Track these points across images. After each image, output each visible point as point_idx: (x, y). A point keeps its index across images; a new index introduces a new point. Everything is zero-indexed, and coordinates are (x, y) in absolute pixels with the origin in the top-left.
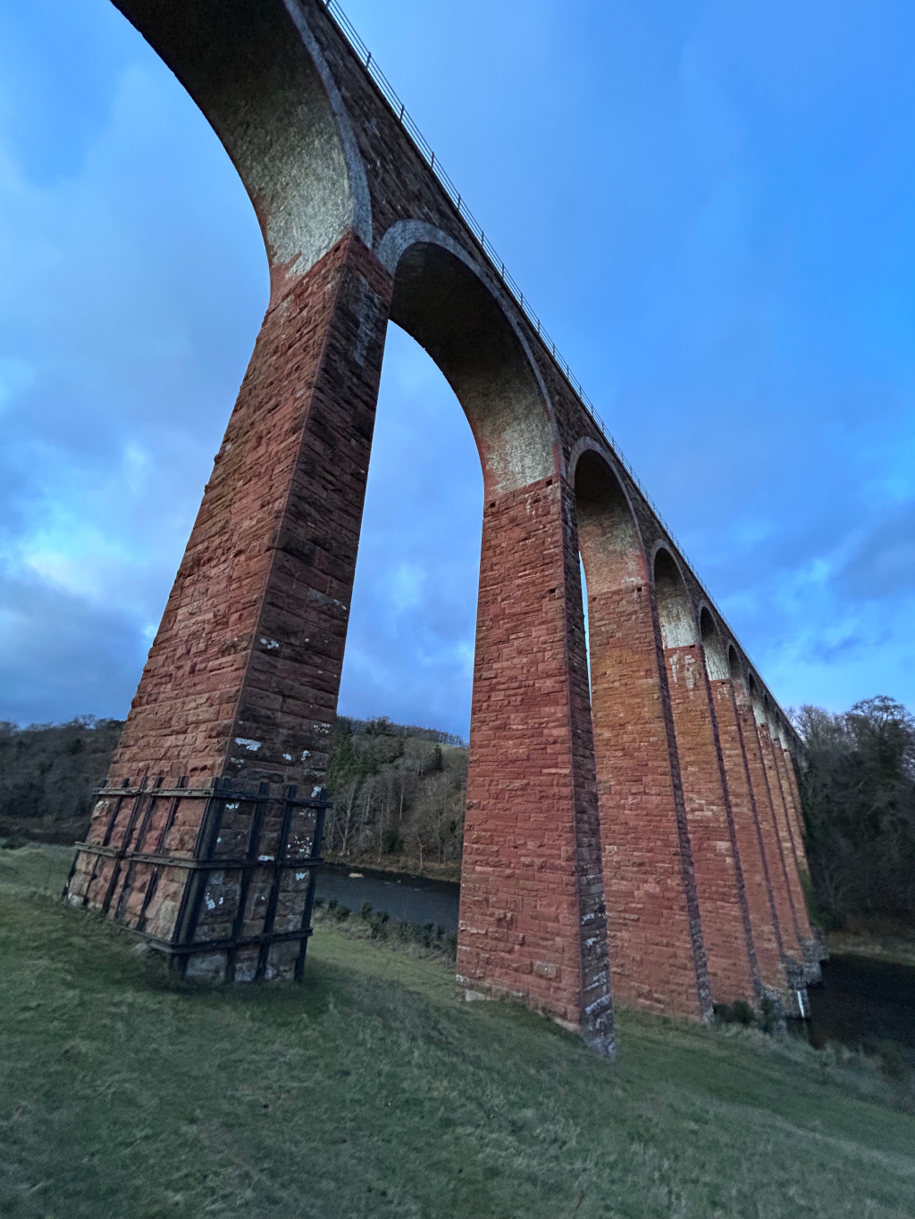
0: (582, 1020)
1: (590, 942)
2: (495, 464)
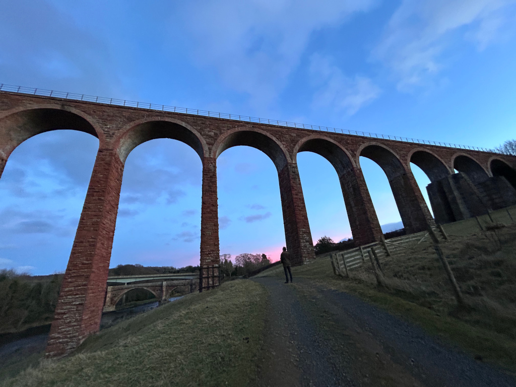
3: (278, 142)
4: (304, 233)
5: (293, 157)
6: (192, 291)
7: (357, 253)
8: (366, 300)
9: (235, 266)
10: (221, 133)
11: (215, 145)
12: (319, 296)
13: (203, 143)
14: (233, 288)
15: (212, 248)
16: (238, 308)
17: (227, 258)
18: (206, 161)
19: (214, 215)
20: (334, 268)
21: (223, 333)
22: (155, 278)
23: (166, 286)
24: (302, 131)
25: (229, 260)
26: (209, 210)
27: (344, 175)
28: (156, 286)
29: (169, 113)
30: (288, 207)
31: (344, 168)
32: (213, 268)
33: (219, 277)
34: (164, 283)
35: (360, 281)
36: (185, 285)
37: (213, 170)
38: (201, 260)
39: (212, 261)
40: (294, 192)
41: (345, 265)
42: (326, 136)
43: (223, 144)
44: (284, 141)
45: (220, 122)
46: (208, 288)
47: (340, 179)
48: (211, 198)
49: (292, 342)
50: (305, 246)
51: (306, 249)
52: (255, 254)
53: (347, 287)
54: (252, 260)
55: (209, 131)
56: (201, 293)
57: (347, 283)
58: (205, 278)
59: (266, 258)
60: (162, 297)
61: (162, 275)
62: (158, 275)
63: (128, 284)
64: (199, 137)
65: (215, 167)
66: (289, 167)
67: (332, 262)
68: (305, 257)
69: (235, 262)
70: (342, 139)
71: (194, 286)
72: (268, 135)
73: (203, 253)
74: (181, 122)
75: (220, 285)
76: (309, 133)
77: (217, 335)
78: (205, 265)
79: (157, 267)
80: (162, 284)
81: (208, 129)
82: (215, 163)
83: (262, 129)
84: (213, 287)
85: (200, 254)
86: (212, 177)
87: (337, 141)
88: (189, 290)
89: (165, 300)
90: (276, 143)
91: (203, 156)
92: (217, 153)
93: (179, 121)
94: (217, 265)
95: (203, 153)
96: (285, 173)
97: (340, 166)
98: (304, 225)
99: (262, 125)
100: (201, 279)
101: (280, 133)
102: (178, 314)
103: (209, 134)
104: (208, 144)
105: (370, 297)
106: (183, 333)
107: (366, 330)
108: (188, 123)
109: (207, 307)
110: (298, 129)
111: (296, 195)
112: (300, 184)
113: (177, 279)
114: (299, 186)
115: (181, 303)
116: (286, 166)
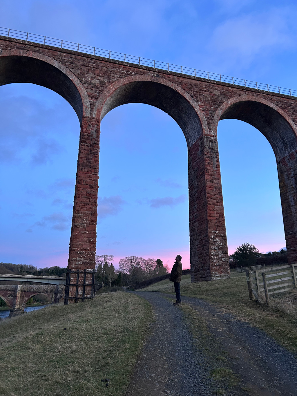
3: (192, 102)
4: (217, 236)
5: (212, 125)
6: (56, 300)
7: (286, 273)
8: (284, 343)
9: (118, 272)
10: (110, 82)
11: (100, 99)
12: (222, 329)
13: (82, 95)
14: (109, 304)
15: (86, 247)
16: (106, 334)
17: (107, 261)
18: (85, 122)
19: (91, 200)
20: (250, 291)
21: (77, 369)
22: (7, 279)
23: (22, 291)
24: (230, 88)
25: (110, 263)
26: (85, 193)
27: (284, 159)
28: (8, 290)
29: (36, 45)
30: (197, 199)
31: (286, 147)
32: (85, 273)
33: (92, 286)
34: (19, 287)
35: (283, 314)
36: (47, 292)
37: (94, 137)
38: (69, 261)
39: (84, 263)
40: (207, 177)
41: (265, 289)
42: (265, 98)
43: (112, 100)
44: (201, 101)
45: (109, 65)
46: (76, 299)
47: (278, 163)
48: (90, 177)
49: (168, 392)
50: (216, 255)
51: (217, 260)
52: (146, 259)
53: (263, 320)
54: (143, 267)
55: (93, 78)
56: (66, 306)
57: (264, 314)
58: (73, 285)
59: (162, 265)
60: (15, 305)
61: (17, 276)
62: (12, 275)
64: (77, 86)
65: (98, 132)
66: (205, 140)
67: (249, 283)
68: (215, 270)
69: (119, 268)
70: (289, 105)
71: (59, 295)
72: (179, 90)
73: (72, 252)
74: (53, 60)
75: (93, 297)
76: (239, 92)
77: (69, 371)
78: (74, 268)
79: (11, 265)
80: (16, 288)
81: (92, 75)
82: (98, 126)
83: (170, 81)
84: (83, 299)
85: (69, 252)
86: (93, 146)
87: (280, 107)
88: (53, 299)
89: (19, 310)
90: (189, 103)
91: (82, 114)
92: (103, 112)
93: (50, 59)
94: (90, 270)
95: (82, 111)
96: (198, 149)
97: (280, 144)
98: (218, 226)
99: (172, 74)
100: (67, 286)
101: (196, 89)
102: (25, 335)
103: (92, 81)
104: (91, 96)
105: (291, 339)
106: (25, 362)
107: (274, 386)
108: (62, 63)
109: (65, 329)
110: (224, 85)
111: (211, 182)
112: (218, 166)
113: (37, 283)
114: (216, 169)
115: (37, 317)
116: (201, 139)
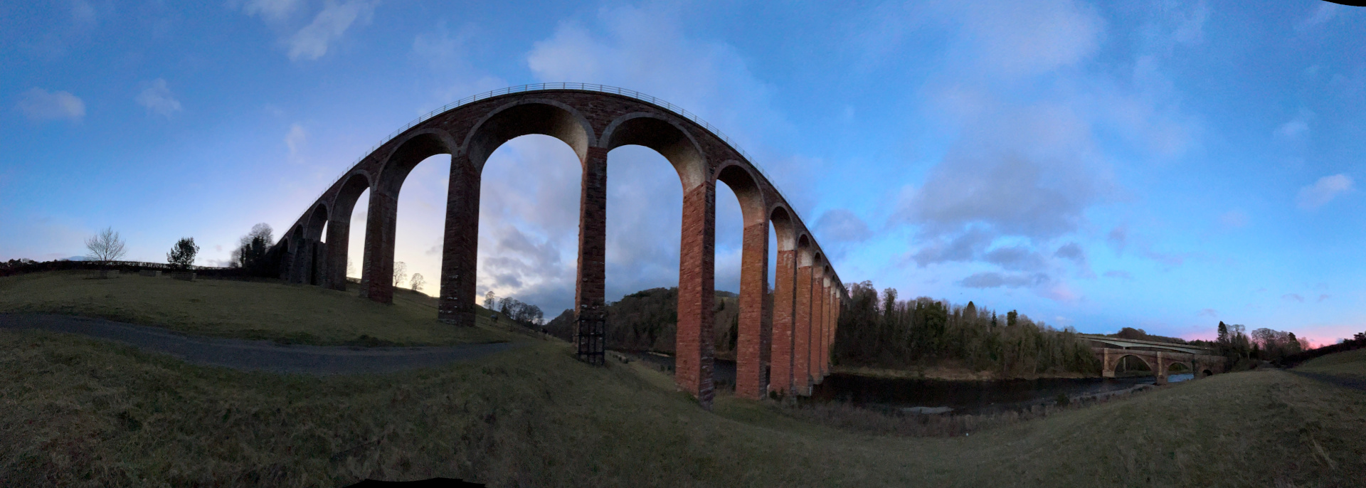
0: (700, 394)
1: (704, 367)
2: (686, 181)
17: (1239, 331)
25: (1243, 333)
28: (1150, 356)
34: (1159, 354)
36: (1185, 361)
60: (1158, 372)
63: (1127, 348)
71: (1197, 365)
80: (1156, 355)
89: (1162, 377)
